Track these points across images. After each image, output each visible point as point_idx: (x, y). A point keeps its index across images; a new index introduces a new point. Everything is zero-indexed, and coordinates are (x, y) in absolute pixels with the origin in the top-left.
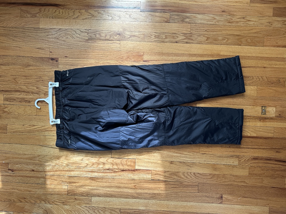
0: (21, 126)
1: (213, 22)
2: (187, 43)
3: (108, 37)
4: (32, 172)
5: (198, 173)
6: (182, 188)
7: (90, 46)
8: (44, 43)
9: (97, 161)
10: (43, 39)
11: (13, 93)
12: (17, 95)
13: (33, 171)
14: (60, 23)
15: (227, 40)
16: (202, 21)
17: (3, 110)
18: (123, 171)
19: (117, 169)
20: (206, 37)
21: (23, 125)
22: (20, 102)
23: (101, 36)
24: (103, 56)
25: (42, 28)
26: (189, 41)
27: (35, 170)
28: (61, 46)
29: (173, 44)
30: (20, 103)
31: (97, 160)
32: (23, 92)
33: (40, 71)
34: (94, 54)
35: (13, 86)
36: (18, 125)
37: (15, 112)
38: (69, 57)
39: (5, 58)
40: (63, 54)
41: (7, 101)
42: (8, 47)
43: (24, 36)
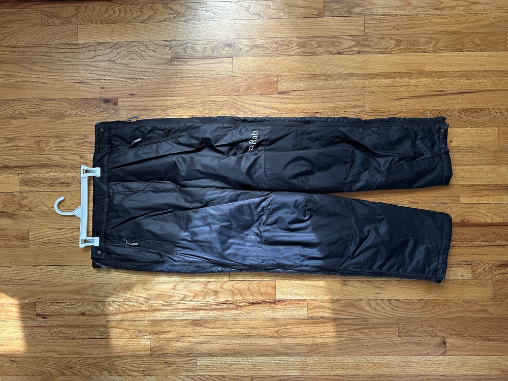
0: (55, 231)
1: (407, 11)
2: (359, 53)
3: (209, 53)
4: (81, 317)
5: (397, 300)
6: (368, 330)
7: (175, 71)
8: (89, 72)
9: (203, 288)
10: (87, 63)
11: (37, 170)
12: (43, 173)
13: (83, 314)
14: (116, 31)
15: (435, 42)
16: (386, 11)
17: (20, 204)
18: (253, 304)
19: (242, 302)
20: (395, 40)
21: (59, 229)
22: (51, 185)
23: (195, 51)
24: (201, 89)
25: (82, 44)
26: (364, 50)
27: (87, 313)
28: (122, 76)
29: (333, 57)
30: (50, 188)
31: (203, 286)
32: (55, 166)
33: (84, 125)
34: (184, 85)
35: (35, 157)
36: (50, 230)
37: (42, 206)
38: (138, 95)
39: (17, 105)
40: (126, 90)
41: (26, 185)
42: (22, 83)
43: (51, 61)
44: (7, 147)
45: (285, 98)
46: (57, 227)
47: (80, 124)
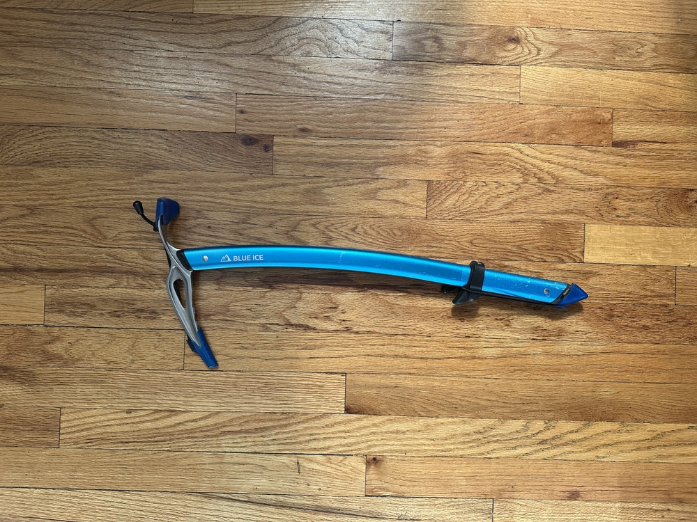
0: (119, 415)
3: (472, 52)
7: (400, 86)
8: (213, 76)
10: (210, 57)
11: (87, 280)
12: (100, 288)
17: (44, 352)
21: (129, 412)
22: (114, 314)
23: (442, 48)
24: (450, 127)
25: (202, 16)
28: (285, 89)
30: (113, 319)
32: (127, 273)
33: (197, 189)
34: (415, 118)
35: (84, 252)
36: (108, 411)
37: (94, 359)
38: (317, 132)
39: (50, 138)
40: (291, 120)
41: (61, 311)
42: (65, 91)
43: (131, 48)
44: (23, 227)
45: (627, 156)
46: (125, 406)
47: (189, 185)
